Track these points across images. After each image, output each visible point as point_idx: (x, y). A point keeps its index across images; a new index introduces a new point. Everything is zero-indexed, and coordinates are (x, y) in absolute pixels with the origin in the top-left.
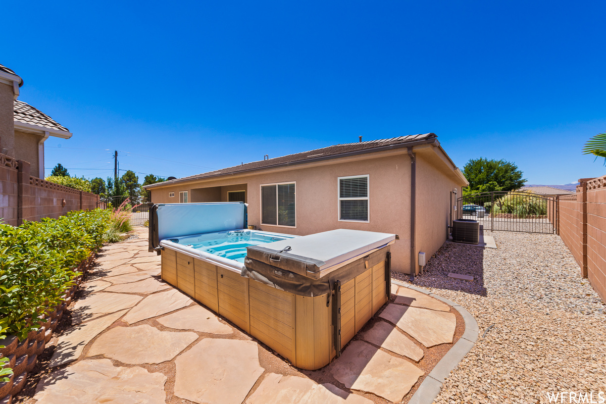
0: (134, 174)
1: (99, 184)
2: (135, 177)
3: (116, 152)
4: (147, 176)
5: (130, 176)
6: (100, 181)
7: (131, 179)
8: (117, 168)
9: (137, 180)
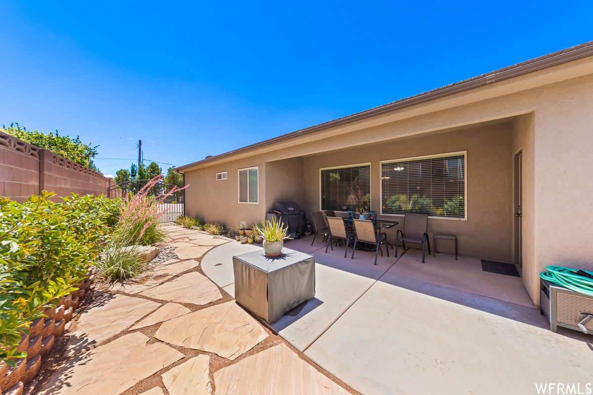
0: (158, 166)
1: (124, 175)
2: (158, 169)
3: (140, 142)
4: (170, 168)
5: (154, 169)
6: (125, 173)
7: (154, 171)
8: (141, 158)
9: (161, 172)
